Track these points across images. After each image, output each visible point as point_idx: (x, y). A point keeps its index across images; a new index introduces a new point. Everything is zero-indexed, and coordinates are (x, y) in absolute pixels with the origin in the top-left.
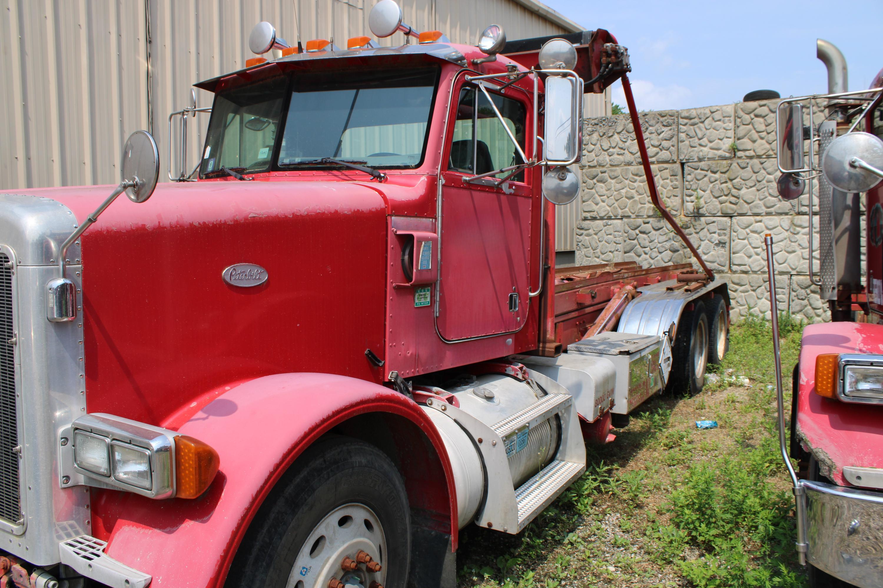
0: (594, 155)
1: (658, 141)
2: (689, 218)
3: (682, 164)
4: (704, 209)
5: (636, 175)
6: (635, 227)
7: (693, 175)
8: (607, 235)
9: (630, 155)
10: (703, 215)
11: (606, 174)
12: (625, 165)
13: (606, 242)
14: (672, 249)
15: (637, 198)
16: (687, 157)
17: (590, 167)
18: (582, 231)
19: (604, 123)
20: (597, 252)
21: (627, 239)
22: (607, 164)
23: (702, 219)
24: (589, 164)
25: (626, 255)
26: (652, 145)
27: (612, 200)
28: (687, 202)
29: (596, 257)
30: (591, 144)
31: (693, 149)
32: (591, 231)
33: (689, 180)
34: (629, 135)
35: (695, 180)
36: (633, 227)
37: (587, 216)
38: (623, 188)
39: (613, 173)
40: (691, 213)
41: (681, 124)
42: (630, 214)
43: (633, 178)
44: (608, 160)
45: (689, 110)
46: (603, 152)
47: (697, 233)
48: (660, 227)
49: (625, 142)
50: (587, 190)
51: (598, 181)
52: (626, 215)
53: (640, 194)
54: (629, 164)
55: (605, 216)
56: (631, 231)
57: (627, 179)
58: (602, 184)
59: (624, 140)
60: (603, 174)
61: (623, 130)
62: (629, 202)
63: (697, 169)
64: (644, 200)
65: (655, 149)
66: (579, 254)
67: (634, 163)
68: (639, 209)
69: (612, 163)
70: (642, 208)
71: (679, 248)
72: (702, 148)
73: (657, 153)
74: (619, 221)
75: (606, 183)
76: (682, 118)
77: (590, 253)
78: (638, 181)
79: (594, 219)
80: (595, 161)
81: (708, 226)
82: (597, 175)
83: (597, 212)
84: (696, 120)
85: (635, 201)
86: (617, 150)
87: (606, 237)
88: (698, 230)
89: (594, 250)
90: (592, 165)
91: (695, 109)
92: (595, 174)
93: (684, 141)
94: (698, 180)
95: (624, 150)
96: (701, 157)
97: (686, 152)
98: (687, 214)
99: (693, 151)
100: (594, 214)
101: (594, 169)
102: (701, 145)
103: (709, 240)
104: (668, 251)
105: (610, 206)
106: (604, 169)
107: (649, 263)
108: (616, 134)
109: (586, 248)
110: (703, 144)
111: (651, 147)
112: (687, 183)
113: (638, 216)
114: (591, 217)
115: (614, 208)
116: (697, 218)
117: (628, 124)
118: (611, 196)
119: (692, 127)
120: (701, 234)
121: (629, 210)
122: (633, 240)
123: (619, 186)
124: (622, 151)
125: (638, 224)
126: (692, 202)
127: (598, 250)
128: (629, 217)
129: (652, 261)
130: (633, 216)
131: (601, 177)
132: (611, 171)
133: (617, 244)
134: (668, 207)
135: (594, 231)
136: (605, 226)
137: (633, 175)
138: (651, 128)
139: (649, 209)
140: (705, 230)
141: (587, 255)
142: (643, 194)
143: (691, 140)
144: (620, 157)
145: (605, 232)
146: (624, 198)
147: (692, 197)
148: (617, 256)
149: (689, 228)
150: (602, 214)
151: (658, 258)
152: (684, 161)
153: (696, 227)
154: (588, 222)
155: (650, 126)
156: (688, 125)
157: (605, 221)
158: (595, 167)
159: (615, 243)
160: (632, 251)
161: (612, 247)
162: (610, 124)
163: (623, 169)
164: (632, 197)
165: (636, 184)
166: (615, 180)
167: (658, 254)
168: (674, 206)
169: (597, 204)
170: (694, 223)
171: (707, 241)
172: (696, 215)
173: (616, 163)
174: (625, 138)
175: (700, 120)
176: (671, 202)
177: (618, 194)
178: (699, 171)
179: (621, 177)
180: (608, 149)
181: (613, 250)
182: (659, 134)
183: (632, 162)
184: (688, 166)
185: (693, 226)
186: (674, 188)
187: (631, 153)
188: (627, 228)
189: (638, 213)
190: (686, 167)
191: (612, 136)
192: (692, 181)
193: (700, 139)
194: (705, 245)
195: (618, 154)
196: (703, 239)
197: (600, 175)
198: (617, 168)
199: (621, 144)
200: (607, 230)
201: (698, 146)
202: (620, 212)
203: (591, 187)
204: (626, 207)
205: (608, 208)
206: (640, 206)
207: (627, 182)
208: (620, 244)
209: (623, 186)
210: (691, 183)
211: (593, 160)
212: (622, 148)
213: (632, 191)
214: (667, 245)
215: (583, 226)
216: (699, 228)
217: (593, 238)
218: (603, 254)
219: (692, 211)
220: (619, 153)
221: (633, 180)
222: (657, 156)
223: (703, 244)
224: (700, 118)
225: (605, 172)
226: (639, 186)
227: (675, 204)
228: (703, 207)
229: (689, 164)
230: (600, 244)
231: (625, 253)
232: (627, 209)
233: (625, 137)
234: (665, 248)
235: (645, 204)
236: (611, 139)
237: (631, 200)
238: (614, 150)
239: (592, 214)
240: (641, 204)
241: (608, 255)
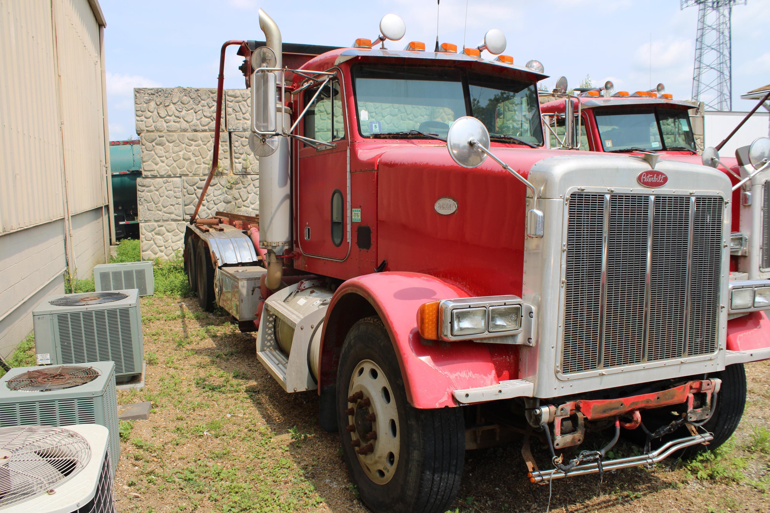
0: (152, 121)
1: (210, 113)
2: (238, 176)
3: (230, 133)
4: (250, 168)
5: (192, 140)
6: (194, 184)
7: (239, 142)
8: (168, 191)
9: (185, 123)
10: (249, 174)
11: (164, 138)
12: (181, 131)
13: (167, 196)
14: (225, 201)
15: (193, 159)
16: (234, 128)
17: (148, 131)
18: (144, 188)
19: (160, 93)
20: (159, 206)
21: (186, 194)
22: (165, 129)
23: (249, 176)
24: (147, 129)
25: (186, 207)
26: (204, 116)
27: (170, 161)
28: (236, 163)
29: (158, 210)
30: (149, 111)
31: (239, 121)
32: (152, 188)
33: (237, 145)
34: (184, 106)
35: (241, 146)
36: (192, 184)
37: (148, 175)
38: (181, 151)
39: (171, 138)
40: (240, 172)
41: (228, 101)
42: (188, 173)
43: (190, 143)
44: (165, 127)
45: (234, 90)
46: (161, 119)
47: (245, 188)
48: (215, 183)
49: (181, 112)
50: (146, 152)
51: (157, 144)
52: (185, 173)
53: (196, 156)
54: (185, 130)
55: (165, 174)
56: (189, 187)
57: (183, 143)
58: (160, 147)
59: (180, 110)
60: (161, 138)
61: (179, 101)
62: (187, 163)
63: (242, 138)
64: (200, 161)
65: (207, 119)
66: (142, 208)
67: (189, 130)
68: (196, 169)
69: (170, 129)
70: (198, 167)
71: (231, 200)
72: (246, 121)
73: (209, 123)
74: (178, 179)
75: (164, 146)
76: (229, 96)
77: (152, 207)
78: (193, 145)
79: (155, 177)
80: (153, 127)
81: (254, 182)
82: (156, 139)
83: (157, 171)
84: (240, 99)
85: (192, 162)
86: (173, 118)
87: (167, 193)
88: (246, 186)
89: (156, 204)
90: (150, 130)
91: (238, 89)
92: (154, 138)
93: (231, 115)
94: (244, 146)
95: (180, 118)
96: (246, 128)
97: (233, 123)
98: (236, 172)
99: (239, 123)
100: (155, 173)
101: (152, 134)
102: (244, 118)
103: (254, 193)
104: (223, 203)
105: (169, 166)
106: (161, 134)
107: (207, 213)
108: (172, 104)
109: (148, 202)
110: (247, 118)
111: (203, 117)
112: (235, 148)
113: (194, 175)
114: (151, 175)
115: (173, 167)
116: (244, 176)
117: (182, 97)
118: (170, 157)
119: (237, 104)
120: (249, 188)
121: (187, 169)
122: (192, 194)
123: (176, 149)
124: (178, 120)
125: (196, 181)
126: (240, 163)
127: (160, 204)
128: (187, 175)
129: (209, 212)
130: (191, 174)
131: (160, 140)
132: (169, 135)
133: (177, 198)
134: (221, 167)
135: (155, 187)
136: (164, 183)
137: (189, 139)
138: (203, 102)
139: (205, 168)
140: (252, 185)
141: (150, 209)
142: (198, 157)
143: (237, 114)
144: (177, 124)
145: (166, 189)
146: (182, 159)
147: (239, 160)
148: (179, 209)
149: (239, 184)
150: (163, 173)
151: (214, 208)
152: (232, 130)
153: (244, 183)
154: (149, 180)
155: (202, 100)
156: (234, 102)
157: (165, 179)
158: (152, 131)
159: (175, 197)
160: (192, 204)
161: (174, 201)
162: (166, 95)
163: (179, 135)
164: (190, 159)
165: (191, 148)
166: (173, 143)
167: (214, 205)
168: (226, 166)
169: (157, 164)
170: (243, 180)
171: (253, 194)
172: (244, 173)
173: (173, 129)
174: (180, 109)
175: (243, 99)
176: (223, 163)
177: (177, 156)
178: (244, 139)
179: (178, 141)
180: (166, 117)
181: (174, 203)
182: (210, 108)
183: (188, 129)
184: (235, 135)
185: (242, 182)
186: (225, 152)
187: (187, 121)
188: (186, 185)
189: (196, 172)
190: (233, 135)
191: (169, 105)
192: (239, 146)
193: (243, 114)
194: (252, 197)
195: (174, 122)
196: (250, 192)
197: (158, 139)
198: (174, 134)
199: (177, 113)
200: (168, 187)
201: (242, 119)
202: (179, 171)
203: (151, 149)
204: (184, 167)
205: (168, 168)
206: (196, 166)
207: (184, 146)
208: (180, 198)
209: (181, 149)
210: (238, 148)
211: (151, 126)
212: (178, 117)
213: (189, 153)
214: (222, 198)
215: (144, 183)
216: (246, 183)
217: (155, 194)
218: (164, 207)
219: (240, 170)
220: (176, 120)
221: (190, 145)
222: (210, 125)
223: (250, 196)
224: (243, 98)
225: (163, 137)
226: (195, 150)
227: (226, 164)
228: (249, 167)
229: (236, 133)
230: (162, 199)
231: (186, 205)
232: (185, 169)
233: (181, 107)
234: (220, 200)
235: (201, 164)
236: (168, 108)
237: (189, 161)
238: (171, 118)
239: (152, 173)
240: (197, 164)
241: (170, 208)
